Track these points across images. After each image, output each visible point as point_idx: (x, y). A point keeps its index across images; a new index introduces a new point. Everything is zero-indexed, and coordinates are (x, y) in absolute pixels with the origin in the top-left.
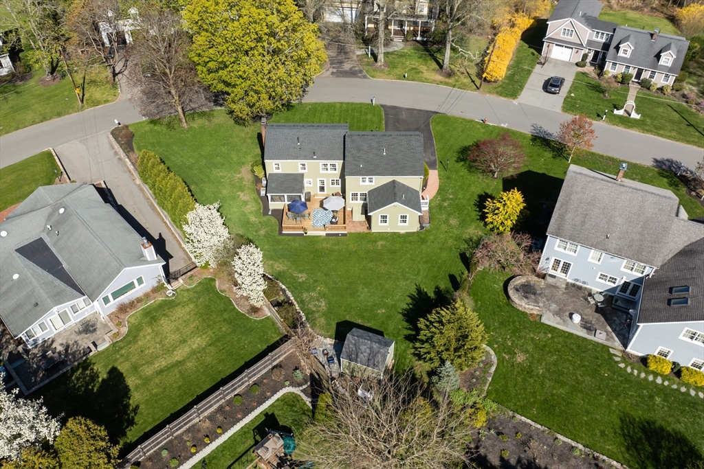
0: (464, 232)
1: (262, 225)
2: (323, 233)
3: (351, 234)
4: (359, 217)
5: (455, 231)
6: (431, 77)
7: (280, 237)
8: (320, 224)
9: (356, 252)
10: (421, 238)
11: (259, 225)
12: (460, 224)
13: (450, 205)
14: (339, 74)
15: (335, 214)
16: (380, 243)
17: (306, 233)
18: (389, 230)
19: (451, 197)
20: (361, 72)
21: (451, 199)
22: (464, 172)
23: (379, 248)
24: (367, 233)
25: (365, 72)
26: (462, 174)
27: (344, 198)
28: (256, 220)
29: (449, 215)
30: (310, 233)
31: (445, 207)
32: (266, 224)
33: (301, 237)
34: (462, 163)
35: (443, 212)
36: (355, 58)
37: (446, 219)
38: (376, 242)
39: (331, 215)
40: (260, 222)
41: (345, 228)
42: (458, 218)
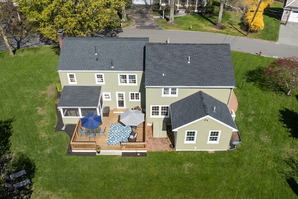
0: (280, 152)
1: (51, 142)
2: (119, 153)
3: (151, 153)
4: (160, 133)
5: (270, 150)
6: (209, 29)
7: (67, 158)
8: (116, 141)
9: (157, 177)
10: (234, 159)
11: (48, 142)
12: (273, 142)
13: (255, 120)
14: (142, 27)
15: (134, 130)
16: (186, 165)
17: (99, 152)
18: (195, 149)
19: (253, 112)
20: (157, 26)
21: (254, 115)
22: (257, 90)
23: (186, 172)
24: (170, 153)
25: (160, 27)
26: (256, 92)
27: (144, 112)
28: (46, 136)
29: (258, 131)
30: (103, 152)
31: (251, 123)
32: (56, 141)
33: (92, 157)
34: (253, 83)
35: (250, 128)
36: (153, 20)
37: (256, 136)
38: (181, 163)
39: (130, 131)
40: (49, 139)
41: (145, 146)
42: (268, 134)
